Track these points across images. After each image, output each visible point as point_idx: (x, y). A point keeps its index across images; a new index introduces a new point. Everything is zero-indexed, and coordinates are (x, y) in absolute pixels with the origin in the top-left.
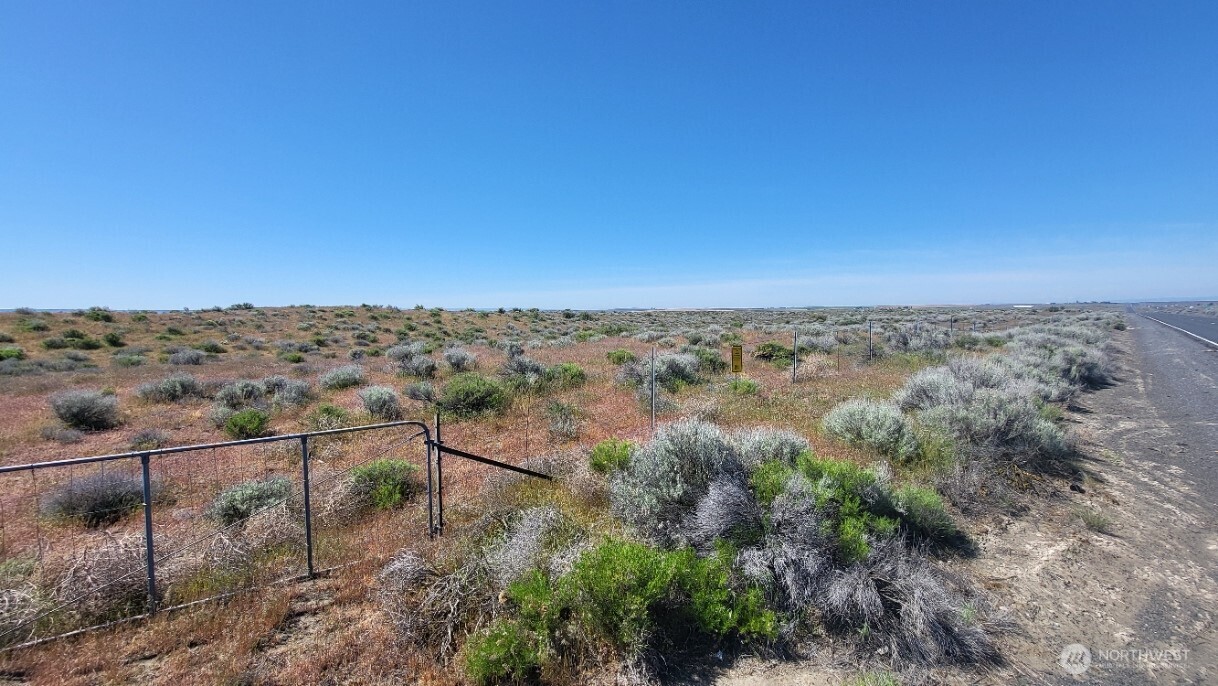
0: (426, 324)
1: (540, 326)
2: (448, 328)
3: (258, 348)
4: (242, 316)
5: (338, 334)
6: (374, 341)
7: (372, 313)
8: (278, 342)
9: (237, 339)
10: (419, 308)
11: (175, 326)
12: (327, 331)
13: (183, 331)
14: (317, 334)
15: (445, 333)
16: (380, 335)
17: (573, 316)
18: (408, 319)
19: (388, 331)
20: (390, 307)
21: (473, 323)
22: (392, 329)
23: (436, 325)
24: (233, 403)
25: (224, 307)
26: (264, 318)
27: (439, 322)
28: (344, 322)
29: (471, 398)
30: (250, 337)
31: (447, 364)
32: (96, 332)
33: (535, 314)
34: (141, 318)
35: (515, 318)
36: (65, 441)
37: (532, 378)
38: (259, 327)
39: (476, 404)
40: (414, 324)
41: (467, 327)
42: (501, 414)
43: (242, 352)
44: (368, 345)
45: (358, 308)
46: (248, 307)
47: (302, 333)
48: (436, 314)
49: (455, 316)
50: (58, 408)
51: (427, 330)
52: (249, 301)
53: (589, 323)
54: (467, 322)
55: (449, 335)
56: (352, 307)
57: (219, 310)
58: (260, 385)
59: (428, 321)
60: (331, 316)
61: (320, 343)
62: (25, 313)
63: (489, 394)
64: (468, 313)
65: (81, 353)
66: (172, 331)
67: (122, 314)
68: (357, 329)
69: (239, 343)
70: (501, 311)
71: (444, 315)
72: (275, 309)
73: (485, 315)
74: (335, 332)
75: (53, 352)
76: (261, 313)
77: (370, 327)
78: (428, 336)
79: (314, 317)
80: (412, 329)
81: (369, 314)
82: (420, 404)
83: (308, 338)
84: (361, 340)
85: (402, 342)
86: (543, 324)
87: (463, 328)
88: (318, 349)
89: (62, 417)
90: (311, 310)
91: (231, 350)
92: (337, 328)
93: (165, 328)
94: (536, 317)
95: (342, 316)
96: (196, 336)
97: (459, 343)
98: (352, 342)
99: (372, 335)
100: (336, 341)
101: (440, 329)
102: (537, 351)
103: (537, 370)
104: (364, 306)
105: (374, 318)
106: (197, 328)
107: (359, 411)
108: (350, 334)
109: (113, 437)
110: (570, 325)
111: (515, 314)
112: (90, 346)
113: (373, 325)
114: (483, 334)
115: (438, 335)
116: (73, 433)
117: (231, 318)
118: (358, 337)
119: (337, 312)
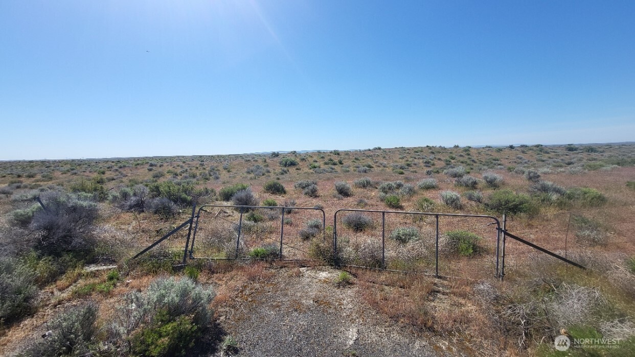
0: (461, 156)
1: (545, 157)
2: (475, 158)
3: (384, 167)
4: (379, 152)
5: (416, 161)
6: (433, 165)
7: (432, 150)
8: (392, 164)
9: (376, 162)
10: (457, 147)
11: (357, 156)
12: (411, 159)
13: (360, 159)
14: (407, 161)
15: (473, 161)
16: (436, 162)
17: (576, 149)
18: (451, 153)
19: (439, 159)
20: (440, 147)
21: (491, 155)
22: (442, 159)
23: (467, 157)
24: (384, 190)
25: (371, 148)
26: (386, 153)
27: (469, 155)
28: (419, 155)
29: (510, 205)
30: (381, 162)
31: (484, 181)
32: (336, 159)
33: (540, 149)
34: (347, 153)
35: (523, 152)
36: (339, 199)
37: (554, 197)
38: (384, 157)
39: (513, 209)
40: (454, 156)
41: (488, 157)
42: (531, 217)
43: (379, 168)
44: (429, 167)
45: (424, 147)
46: (380, 149)
47: (401, 160)
48: (467, 150)
49: (479, 151)
50: (336, 187)
51: (461, 159)
52: (379, 146)
53: (593, 155)
54: (487, 155)
55: (475, 162)
56: (422, 148)
57: (370, 150)
58: (393, 184)
59: (462, 154)
60: (412, 152)
61: (408, 165)
62: (319, 152)
63: (521, 203)
64: (488, 149)
65: (333, 167)
66: (357, 159)
67: (342, 152)
68: (425, 158)
69: (377, 164)
70: (511, 147)
71: (472, 151)
72: (389, 149)
73: (499, 150)
74: (415, 160)
75: (326, 166)
76: (385, 151)
77: (431, 157)
78: (462, 162)
79: (405, 153)
80: (453, 158)
81: (430, 151)
82: (473, 203)
83: (402, 163)
84: (427, 164)
85: (449, 166)
86: (547, 155)
87: (484, 158)
88: (408, 168)
89: (337, 190)
90: (403, 150)
91: (374, 167)
92: (415, 158)
93: (354, 157)
94: (541, 151)
95: (417, 152)
96: (363, 161)
97: (485, 167)
98: (422, 165)
99: (432, 162)
100: (415, 164)
101: (470, 158)
102: (550, 176)
103: (557, 191)
104: (428, 146)
105: (433, 153)
106: (363, 158)
107: (440, 202)
108: (421, 161)
109: (350, 199)
110: (573, 156)
111: (522, 149)
112: (335, 164)
113: (432, 156)
114: (499, 162)
115: (469, 162)
116: (340, 196)
117: (374, 153)
118: (425, 163)
119: (415, 150)
